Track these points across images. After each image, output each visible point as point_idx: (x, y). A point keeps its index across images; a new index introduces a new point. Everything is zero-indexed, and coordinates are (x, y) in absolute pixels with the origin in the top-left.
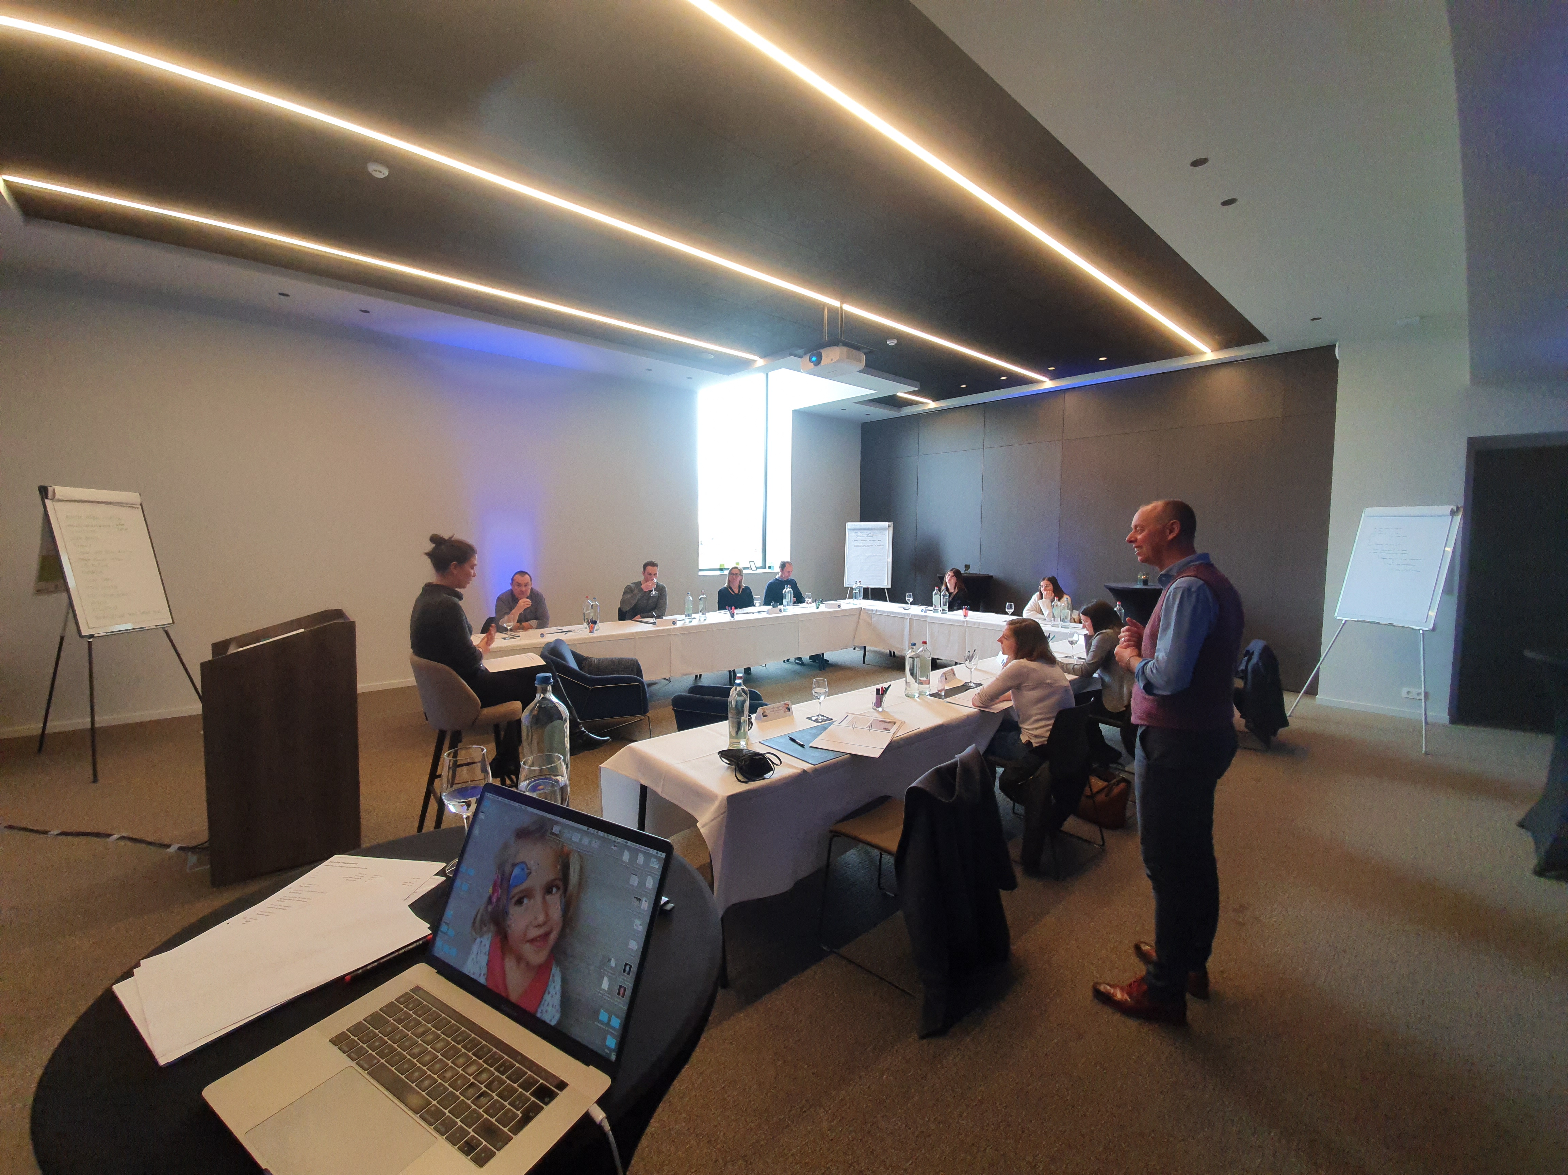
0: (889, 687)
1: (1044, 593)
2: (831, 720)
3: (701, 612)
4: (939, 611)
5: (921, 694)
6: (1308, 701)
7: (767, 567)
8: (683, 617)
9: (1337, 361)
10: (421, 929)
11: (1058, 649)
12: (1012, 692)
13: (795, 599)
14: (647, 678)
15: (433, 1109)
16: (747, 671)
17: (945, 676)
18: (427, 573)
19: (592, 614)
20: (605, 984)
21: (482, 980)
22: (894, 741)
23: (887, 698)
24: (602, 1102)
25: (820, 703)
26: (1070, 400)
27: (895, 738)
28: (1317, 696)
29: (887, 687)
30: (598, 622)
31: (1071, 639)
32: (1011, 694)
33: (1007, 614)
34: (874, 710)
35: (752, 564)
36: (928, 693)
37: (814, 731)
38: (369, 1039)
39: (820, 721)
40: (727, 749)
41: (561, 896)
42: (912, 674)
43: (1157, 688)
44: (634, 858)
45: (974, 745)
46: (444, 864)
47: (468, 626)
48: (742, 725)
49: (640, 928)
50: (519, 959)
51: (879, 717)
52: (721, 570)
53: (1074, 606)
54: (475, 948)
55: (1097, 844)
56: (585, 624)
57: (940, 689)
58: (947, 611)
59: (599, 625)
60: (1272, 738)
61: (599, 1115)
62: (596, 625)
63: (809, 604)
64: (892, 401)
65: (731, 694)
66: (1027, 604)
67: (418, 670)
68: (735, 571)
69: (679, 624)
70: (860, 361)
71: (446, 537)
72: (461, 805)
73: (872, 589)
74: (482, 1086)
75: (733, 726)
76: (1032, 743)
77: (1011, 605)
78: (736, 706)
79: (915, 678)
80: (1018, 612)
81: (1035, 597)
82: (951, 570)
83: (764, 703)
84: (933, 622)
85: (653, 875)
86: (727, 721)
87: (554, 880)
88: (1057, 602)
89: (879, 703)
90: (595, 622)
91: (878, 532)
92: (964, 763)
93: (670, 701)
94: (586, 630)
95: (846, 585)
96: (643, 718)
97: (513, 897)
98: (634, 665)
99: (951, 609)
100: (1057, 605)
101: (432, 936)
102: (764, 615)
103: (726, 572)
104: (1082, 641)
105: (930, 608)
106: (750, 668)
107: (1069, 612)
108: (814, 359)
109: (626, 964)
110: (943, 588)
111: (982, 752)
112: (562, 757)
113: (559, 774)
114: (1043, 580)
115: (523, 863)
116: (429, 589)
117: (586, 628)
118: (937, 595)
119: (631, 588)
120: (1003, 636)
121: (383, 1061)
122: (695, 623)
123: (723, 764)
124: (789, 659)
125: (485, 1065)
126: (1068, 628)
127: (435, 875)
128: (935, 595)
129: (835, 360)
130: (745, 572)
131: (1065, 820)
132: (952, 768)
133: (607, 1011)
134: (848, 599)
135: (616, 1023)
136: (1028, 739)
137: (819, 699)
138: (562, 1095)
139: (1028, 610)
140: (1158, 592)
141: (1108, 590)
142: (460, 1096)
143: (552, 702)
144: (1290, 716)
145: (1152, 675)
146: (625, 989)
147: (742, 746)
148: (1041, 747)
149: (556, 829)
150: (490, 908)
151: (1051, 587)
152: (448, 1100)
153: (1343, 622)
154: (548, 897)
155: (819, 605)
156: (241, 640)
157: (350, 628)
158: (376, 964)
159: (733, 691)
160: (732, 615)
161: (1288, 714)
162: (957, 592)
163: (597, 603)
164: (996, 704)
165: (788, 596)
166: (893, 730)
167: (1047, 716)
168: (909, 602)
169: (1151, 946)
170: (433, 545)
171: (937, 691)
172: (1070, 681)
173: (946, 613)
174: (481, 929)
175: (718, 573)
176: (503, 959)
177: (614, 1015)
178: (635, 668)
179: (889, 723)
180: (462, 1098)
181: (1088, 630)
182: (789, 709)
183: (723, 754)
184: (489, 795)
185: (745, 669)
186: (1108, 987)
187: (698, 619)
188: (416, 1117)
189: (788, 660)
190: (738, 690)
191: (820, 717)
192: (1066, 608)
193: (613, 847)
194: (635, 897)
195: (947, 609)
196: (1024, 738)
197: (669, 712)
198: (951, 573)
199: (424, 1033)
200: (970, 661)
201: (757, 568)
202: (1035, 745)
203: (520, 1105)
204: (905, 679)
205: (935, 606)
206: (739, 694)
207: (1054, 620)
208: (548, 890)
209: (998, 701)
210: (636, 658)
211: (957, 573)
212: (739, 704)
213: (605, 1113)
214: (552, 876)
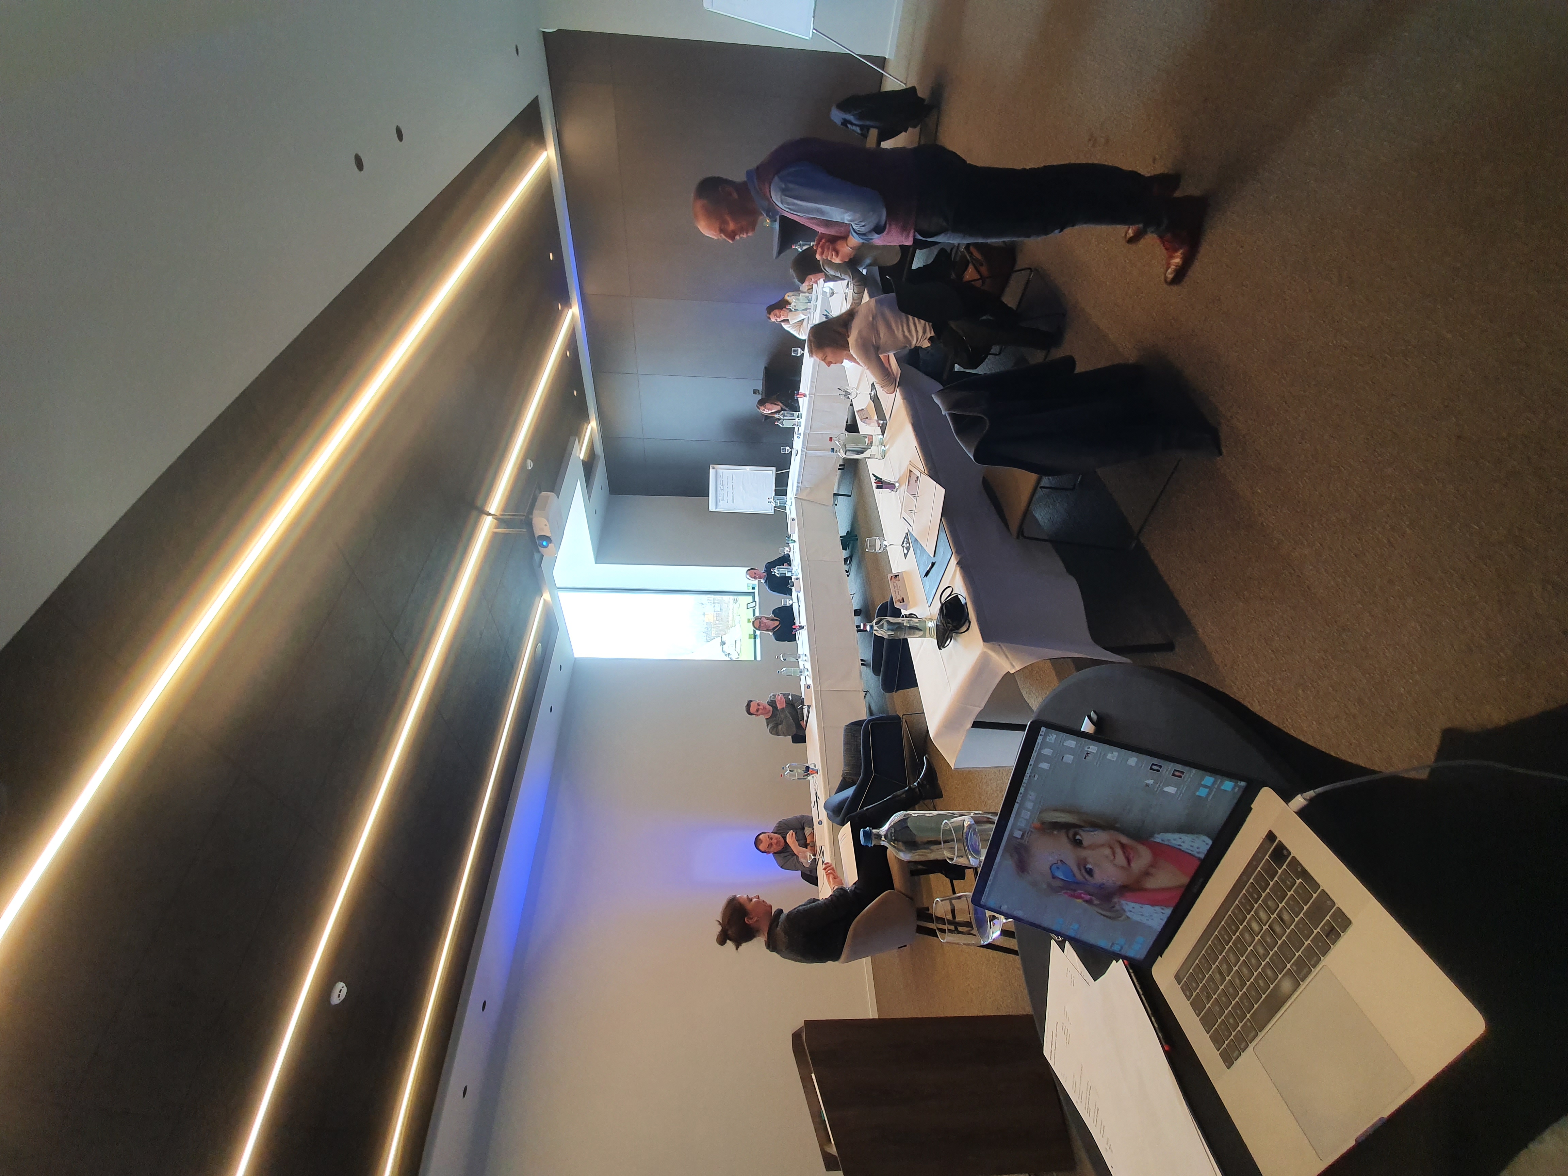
0: (875, 476)
1: (783, 318)
2: (907, 534)
3: (797, 660)
4: (799, 421)
5: (882, 443)
6: (891, 67)
7: (753, 591)
8: (802, 678)
9: (559, 30)
10: (1117, 970)
11: (839, 307)
12: (881, 354)
13: (785, 564)
14: (864, 716)
15: (1295, 968)
16: (857, 613)
17: (864, 419)
18: (757, 947)
19: (799, 771)
20: (1171, 790)
21: (1168, 911)
22: (929, 472)
23: (885, 478)
24: (1287, 797)
25: (891, 545)
26: (590, 289)
27: (926, 472)
28: (887, 57)
29: (875, 478)
30: (807, 765)
31: (828, 296)
32: (883, 355)
33: (803, 354)
34: (898, 491)
35: (750, 606)
36: (881, 437)
37: (918, 552)
38: (1227, 1028)
39: (908, 545)
40: (936, 640)
41: (1084, 831)
42: (862, 452)
43: (879, 221)
44: (1047, 759)
45: (933, 396)
46: (1053, 942)
47: (810, 903)
48: (912, 624)
49: (1116, 754)
50: (1147, 874)
51: (905, 486)
52: (755, 637)
53: (797, 290)
54: (1136, 917)
55: (1030, 275)
56: (810, 778)
57: (877, 425)
58: (799, 413)
59: (810, 764)
60: (926, 102)
61: (1299, 801)
62: (810, 767)
63: (790, 550)
64: (588, 467)
65: (881, 636)
66: (792, 335)
67: (856, 955)
68: (757, 625)
69: (810, 682)
70: (548, 497)
71: (720, 928)
72: (993, 926)
73: (776, 487)
74: (1272, 917)
75: (914, 634)
76: (930, 337)
77: (794, 351)
78: (892, 630)
79: (866, 449)
80: (801, 344)
81: (786, 327)
82: (759, 409)
83: (890, 600)
84: (810, 427)
85: (1063, 740)
86: (909, 639)
87: (1068, 837)
88: (791, 305)
89: (891, 486)
90: (808, 768)
91: (719, 479)
92: (951, 407)
93: (887, 694)
94: (815, 777)
95: (772, 512)
96: (904, 720)
97: (1084, 877)
98: (851, 729)
99: (797, 409)
100: (795, 306)
101: (1125, 961)
102: (801, 595)
103: (758, 632)
104: (831, 284)
105: (796, 429)
106: (854, 610)
107: (801, 294)
108: (545, 543)
109: (1151, 769)
110: (776, 416)
111: (941, 387)
112: (945, 821)
113: (962, 825)
114: (770, 318)
115: (1051, 868)
116: (772, 945)
117: (813, 777)
118: (783, 422)
119: (771, 728)
120: (824, 360)
121: (1248, 1016)
122: (808, 665)
123: (951, 645)
124: (846, 570)
125: (1252, 913)
126: (817, 296)
127: (1063, 952)
128: (783, 425)
129: (547, 523)
130: (757, 614)
131: (1006, 305)
132: (955, 418)
133: (1197, 789)
134: (786, 510)
135: (1209, 780)
136: (926, 340)
137: (886, 546)
138: (1281, 837)
139: (799, 334)
140: (784, 220)
141: (780, 257)
142: (1282, 940)
143: (889, 829)
144: (905, 84)
145: (867, 226)
146: (1175, 770)
147: (933, 626)
148: (935, 328)
149: (1018, 834)
150: (1096, 902)
151: (777, 312)
152: (1285, 953)
153: (814, 31)
154: (1085, 843)
155: (792, 540)
156: (823, 1141)
157: (810, 1025)
158: (1153, 1018)
159: (878, 633)
160: (802, 627)
161: (903, 87)
162: (781, 403)
163: (787, 766)
164: (892, 370)
165: (782, 571)
166: (918, 474)
167: (905, 320)
168: (790, 450)
169: (1129, 228)
170: (728, 941)
171: (879, 428)
172: (871, 296)
173: (802, 414)
174: (1117, 911)
175: (758, 640)
176: (1145, 890)
177: (1201, 781)
178: (854, 728)
179: (910, 477)
180: (1284, 938)
181: (820, 279)
182: (896, 576)
183: (941, 645)
184: (983, 901)
185: (855, 616)
186: (1169, 271)
187: (805, 663)
188: (1303, 985)
189: (847, 572)
190: (877, 629)
191: (904, 545)
192: (798, 297)
193: (1036, 779)
194: (1085, 758)
195: (798, 413)
196: (926, 344)
197: (898, 696)
198: (762, 408)
199: (1221, 973)
200: (850, 394)
201: (754, 601)
202: (933, 334)
203: (1291, 880)
204: (867, 459)
205: (795, 424)
206: (882, 627)
207: (810, 309)
208: (1078, 843)
209: (889, 369)
210: (844, 726)
211: (762, 403)
212: (891, 627)
213: (1296, 796)
214: (1064, 840)
